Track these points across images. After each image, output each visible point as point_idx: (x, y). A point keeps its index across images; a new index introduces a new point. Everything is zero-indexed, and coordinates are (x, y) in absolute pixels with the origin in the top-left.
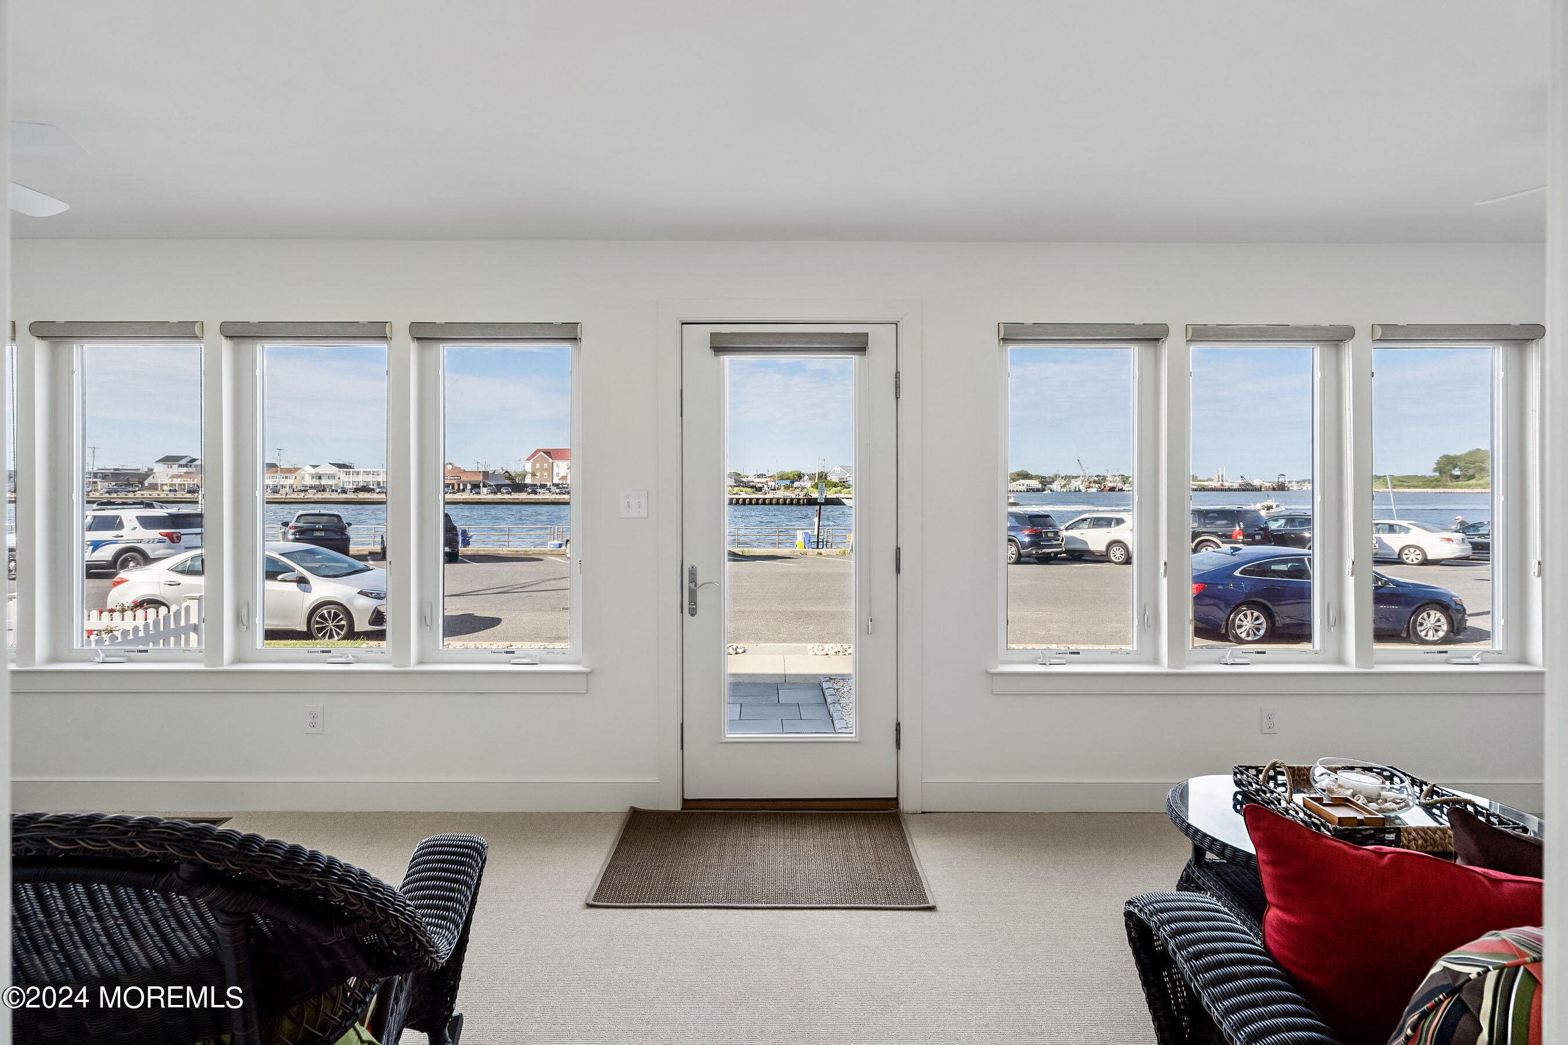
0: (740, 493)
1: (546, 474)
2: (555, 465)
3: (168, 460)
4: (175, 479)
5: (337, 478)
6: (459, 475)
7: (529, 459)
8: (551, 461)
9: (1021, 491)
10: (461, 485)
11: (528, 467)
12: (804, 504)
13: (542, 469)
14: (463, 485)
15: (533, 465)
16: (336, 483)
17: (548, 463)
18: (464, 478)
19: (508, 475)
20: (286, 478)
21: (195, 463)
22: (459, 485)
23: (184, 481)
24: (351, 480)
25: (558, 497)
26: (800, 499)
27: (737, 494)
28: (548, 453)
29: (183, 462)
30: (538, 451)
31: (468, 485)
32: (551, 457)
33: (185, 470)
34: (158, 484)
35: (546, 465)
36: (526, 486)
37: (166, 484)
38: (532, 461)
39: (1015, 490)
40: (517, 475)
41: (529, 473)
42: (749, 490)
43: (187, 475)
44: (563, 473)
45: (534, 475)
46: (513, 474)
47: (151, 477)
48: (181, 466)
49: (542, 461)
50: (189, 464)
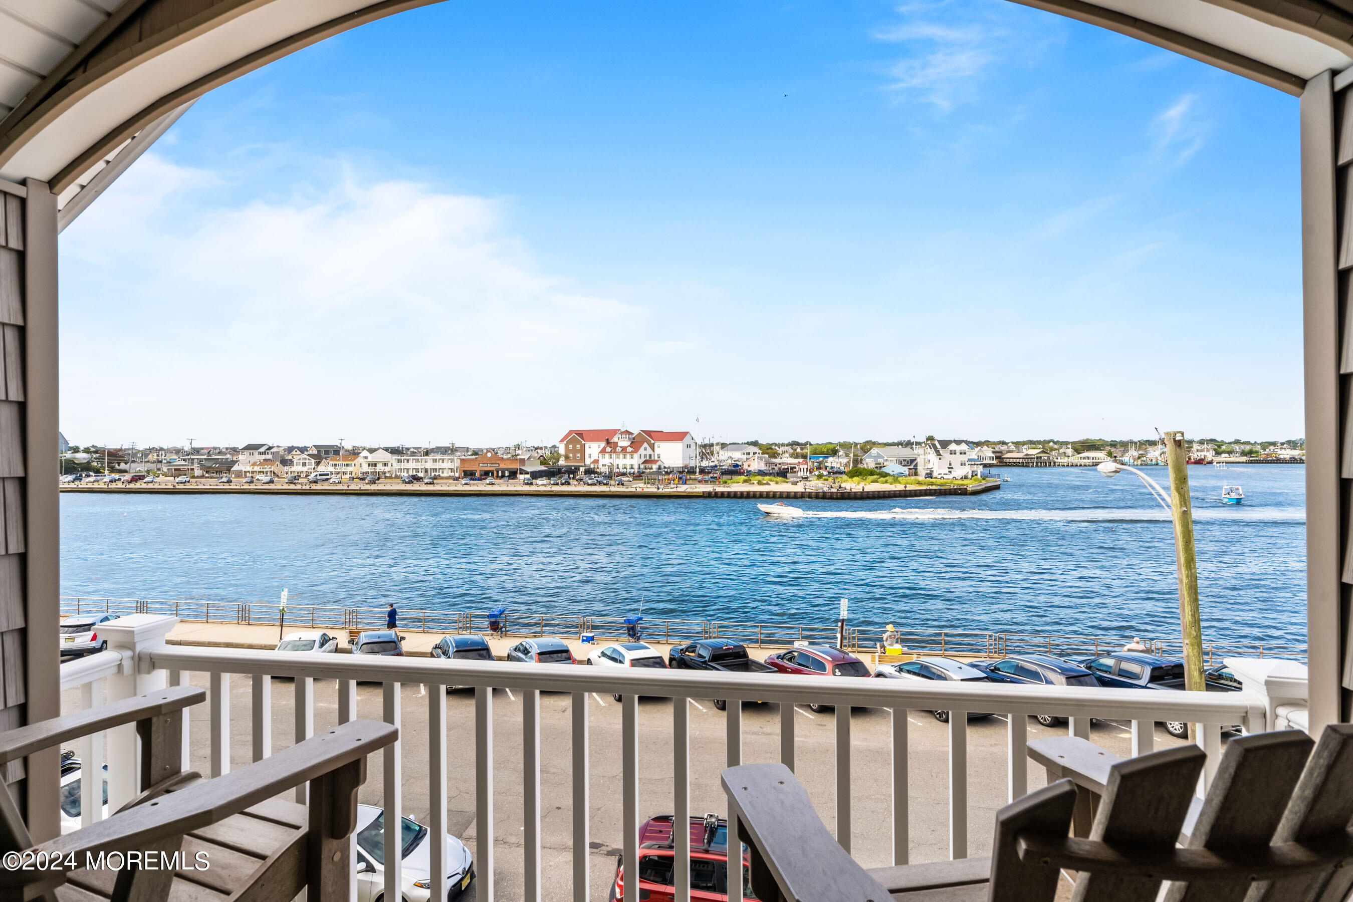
0: (770, 483)
1: (579, 456)
2: (587, 446)
3: (250, 447)
4: (256, 467)
5: (390, 465)
6: (498, 462)
7: (562, 441)
8: (583, 442)
9: (1085, 465)
10: (500, 472)
11: (562, 450)
13: (575, 452)
14: (502, 472)
15: (566, 447)
16: (389, 470)
17: (581, 445)
18: (503, 466)
19: (543, 460)
20: (347, 465)
21: (273, 450)
22: (498, 472)
23: (263, 468)
24: (402, 468)
25: (590, 488)
27: (767, 484)
28: (580, 434)
29: (262, 450)
30: (571, 432)
31: (506, 472)
32: (584, 440)
33: (263, 457)
34: (242, 471)
35: (578, 446)
36: (561, 472)
37: (249, 472)
38: (565, 442)
39: (1079, 464)
40: (551, 458)
41: (563, 455)
42: (777, 478)
43: (265, 462)
44: (595, 456)
45: (567, 457)
46: (547, 455)
47: (237, 464)
48: (260, 453)
49: (574, 443)
50: (267, 451)
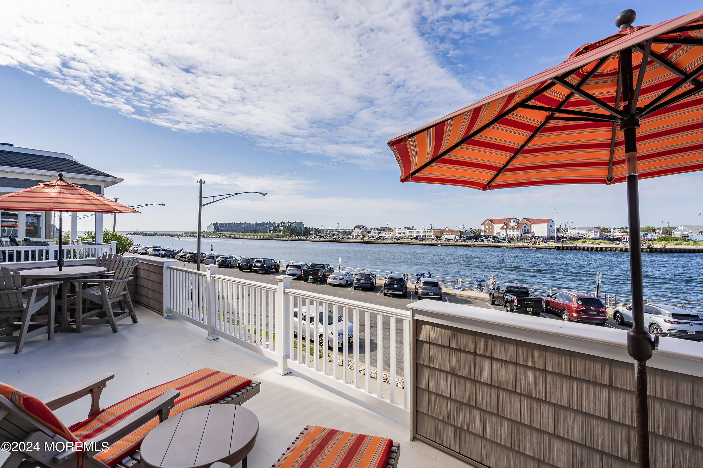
0: (600, 243)
1: (491, 231)
2: (495, 226)
3: (357, 227)
4: (358, 234)
5: (406, 233)
6: (451, 232)
7: (483, 224)
8: (493, 225)
11: (483, 228)
12: (647, 252)
13: (489, 229)
15: (485, 227)
16: (406, 235)
17: (492, 226)
18: (453, 234)
19: (472, 232)
20: (390, 233)
21: (365, 228)
23: (361, 234)
24: (410, 234)
25: (493, 244)
26: (644, 249)
27: (598, 244)
28: (492, 221)
29: (361, 228)
30: (487, 220)
32: (493, 223)
33: (361, 230)
34: (354, 235)
36: (481, 237)
37: (356, 235)
40: (477, 231)
41: (483, 231)
42: (606, 241)
43: (362, 232)
44: (498, 231)
45: (485, 231)
46: (475, 231)
47: (352, 233)
48: (360, 229)
49: (489, 225)
50: (363, 228)
